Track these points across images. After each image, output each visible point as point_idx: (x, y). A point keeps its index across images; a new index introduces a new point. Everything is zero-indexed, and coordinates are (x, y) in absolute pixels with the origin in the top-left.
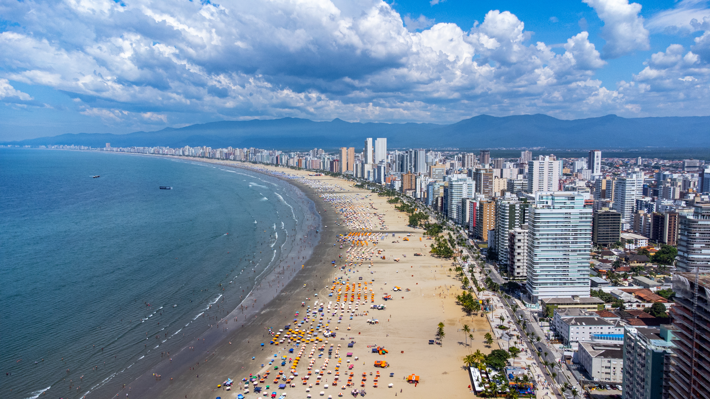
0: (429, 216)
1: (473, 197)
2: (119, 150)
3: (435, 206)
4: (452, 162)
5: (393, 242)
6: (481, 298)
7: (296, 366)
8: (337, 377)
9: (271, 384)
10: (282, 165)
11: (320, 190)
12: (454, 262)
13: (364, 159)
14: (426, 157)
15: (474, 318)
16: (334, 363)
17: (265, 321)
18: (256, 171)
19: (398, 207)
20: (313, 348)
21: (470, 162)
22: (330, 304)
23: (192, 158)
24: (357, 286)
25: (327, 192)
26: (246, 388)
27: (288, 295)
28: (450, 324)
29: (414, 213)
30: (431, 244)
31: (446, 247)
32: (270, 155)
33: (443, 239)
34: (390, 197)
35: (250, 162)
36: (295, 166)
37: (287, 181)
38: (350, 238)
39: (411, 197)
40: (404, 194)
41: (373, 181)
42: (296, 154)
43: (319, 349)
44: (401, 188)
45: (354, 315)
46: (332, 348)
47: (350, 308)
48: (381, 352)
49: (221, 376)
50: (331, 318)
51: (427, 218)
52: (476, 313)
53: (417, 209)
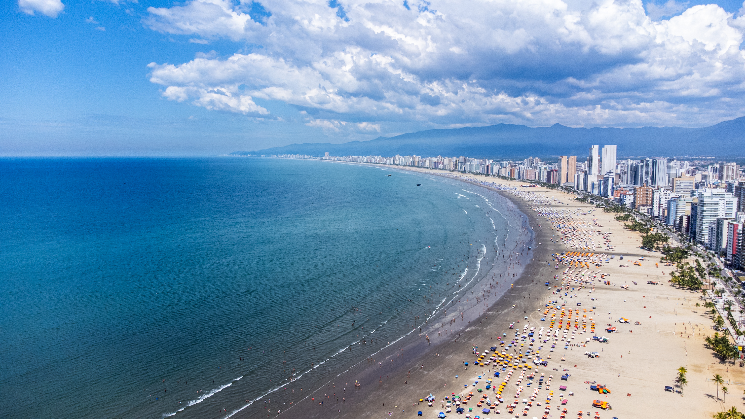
0: (669, 238)
1: (734, 217)
2: (336, 159)
3: (679, 227)
4: (704, 173)
5: (621, 266)
6: (741, 344)
7: (501, 392)
8: (547, 411)
9: (474, 407)
10: (493, 175)
11: (534, 203)
12: (703, 296)
13: (587, 170)
14: (668, 168)
15: (729, 367)
16: (543, 395)
17: (470, 339)
18: (465, 181)
19: (628, 226)
20: (521, 375)
21: (730, 174)
22: (542, 329)
23: (402, 167)
24: (574, 313)
25: (542, 206)
26: (448, 407)
27: (495, 315)
28: (695, 370)
29: (649, 234)
30: (671, 271)
31: (692, 277)
32: (480, 164)
33: (688, 266)
34: (619, 214)
35: (459, 171)
36: (507, 176)
37: (497, 192)
38: (568, 258)
39: (646, 214)
40: (636, 210)
41: (598, 195)
42: (509, 163)
43: (528, 377)
44: (633, 204)
45: (569, 345)
46: (542, 378)
47: (565, 336)
48: (601, 391)
49: (424, 391)
50: (542, 345)
51: (666, 240)
52: (733, 361)
53: (654, 229)
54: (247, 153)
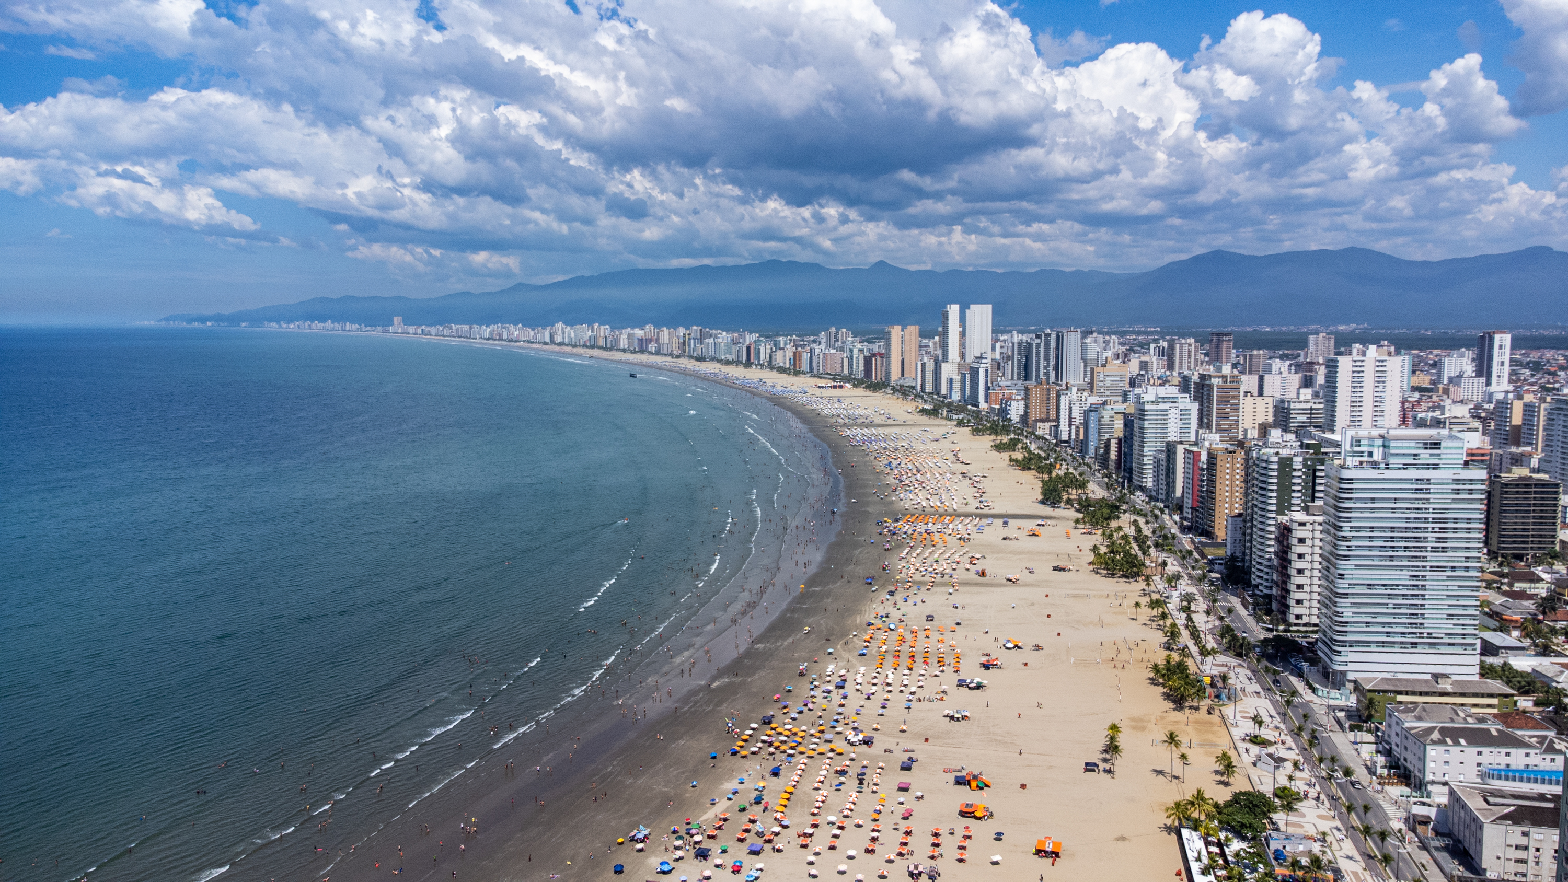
0: (1088, 481)
1: (1193, 438)
2: (419, 331)
3: (1103, 460)
4: (1144, 358)
5: (1004, 539)
6: (1208, 672)
7: (785, 806)
8: (875, 834)
9: (731, 843)
10: (759, 364)
11: (840, 420)
12: (1146, 588)
13: (939, 352)
14: (1084, 348)
15: (1190, 716)
16: (868, 804)
17: (720, 703)
18: (704, 378)
19: (1016, 461)
20: (824, 767)
21: (1185, 359)
22: (861, 673)
23: (568, 349)
24: (921, 635)
25: (855, 425)
26: (677, 848)
27: (770, 649)
28: (1134, 728)
29: (1054, 474)
30: (1093, 544)
31: (1127, 553)
32: (734, 342)
33: (1121, 533)
34: (999, 438)
35: (691, 357)
36: (787, 366)
37: (769, 399)
38: (907, 527)
39: (1047, 437)
40: (1030, 430)
41: (960, 401)
42: (790, 340)
43: (837, 772)
44: (1025, 418)
45: (914, 700)
46: (865, 771)
47: (906, 682)
48: (974, 784)
49: (625, 821)
50: (862, 703)
51: (1083, 485)
52: (1195, 704)
53: (1061, 465)
54: (203, 320)
